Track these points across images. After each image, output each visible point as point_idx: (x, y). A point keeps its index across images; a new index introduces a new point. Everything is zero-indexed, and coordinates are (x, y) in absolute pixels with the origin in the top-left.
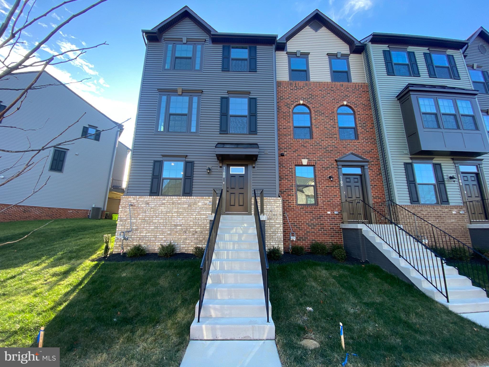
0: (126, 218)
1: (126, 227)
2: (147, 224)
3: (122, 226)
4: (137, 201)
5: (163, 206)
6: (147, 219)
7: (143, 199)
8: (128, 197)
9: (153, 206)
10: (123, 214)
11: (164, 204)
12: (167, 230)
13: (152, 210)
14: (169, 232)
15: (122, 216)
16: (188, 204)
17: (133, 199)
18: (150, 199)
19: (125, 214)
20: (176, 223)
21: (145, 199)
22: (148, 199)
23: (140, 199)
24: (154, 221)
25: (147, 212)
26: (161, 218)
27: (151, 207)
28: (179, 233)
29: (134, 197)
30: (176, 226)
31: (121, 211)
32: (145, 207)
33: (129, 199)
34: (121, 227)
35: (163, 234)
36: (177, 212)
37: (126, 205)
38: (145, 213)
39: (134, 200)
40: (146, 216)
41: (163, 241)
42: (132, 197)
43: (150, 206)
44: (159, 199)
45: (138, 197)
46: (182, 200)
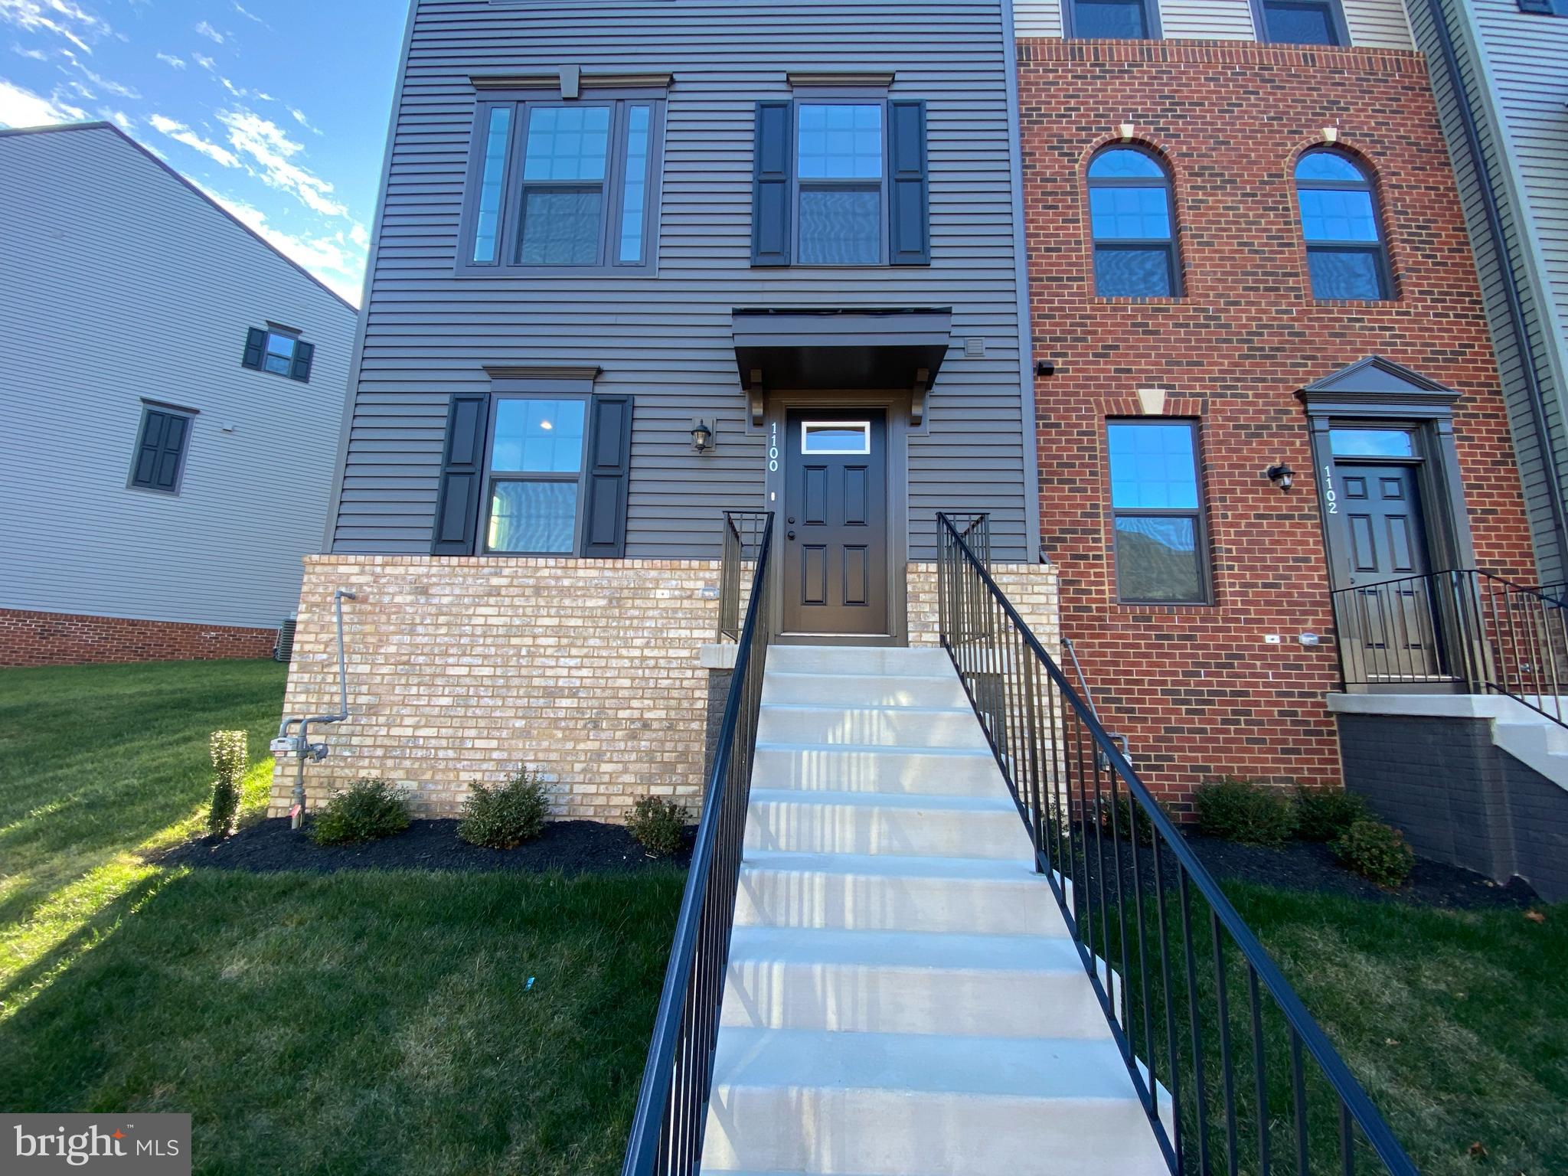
0: (325, 656)
1: (326, 698)
2: (419, 685)
3: (307, 692)
4: (377, 577)
5: (492, 600)
6: (421, 659)
7: (401, 570)
8: (333, 559)
9: (446, 600)
10: (312, 638)
11: (496, 592)
12: (511, 713)
13: (442, 619)
14: (520, 724)
15: (307, 647)
16: (607, 593)
17: (356, 569)
18: (434, 570)
19: (324, 637)
20: (551, 683)
21: (412, 570)
22: (423, 570)
23: (389, 570)
24: (450, 671)
25: (420, 629)
26: (485, 657)
27: (439, 606)
28: (564, 729)
29: (361, 558)
30: (552, 693)
31: (307, 623)
32: (411, 604)
33: (342, 569)
34: (302, 698)
35: (496, 734)
36: (558, 631)
37: (324, 596)
38: (412, 633)
39: (362, 573)
40: (417, 645)
41: (491, 766)
42: (352, 559)
43: (436, 601)
44: (473, 571)
45: (379, 559)
46: (581, 573)
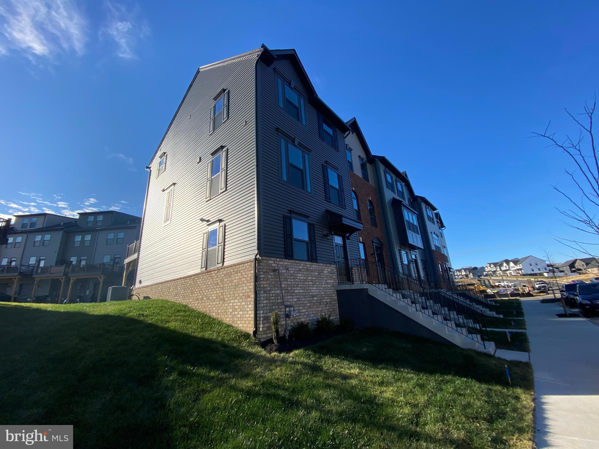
0: (269, 288)
1: (271, 301)
2: (290, 296)
3: (266, 300)
4: (278, 265)
5: (300, 272)
6: (290, 288)
7: (282, 263)
8: (268, 259)
9: (292, 272)
10: (265, 282)
11: (300, 270)
12: (307, 302)
13: (292, 277)
14: (309, 305)
15: (265, 286)
16: (318, 271)
17: (273, 262)
18: (289, 264)
19: (268, 282)
20: (312, 294)
21: (285, 263)
22: (287, 263)
23: (280, 263)
24: (296, 291)
25: (288, 280)
26: (301, 287)
27: (291, 273)
28: (316, 305)
29: (274, 259)
30: (313, 296)
31: (264, 278)
32: (285, 273)
33: (270, 262)
34: (265, 302)
35: (305, 308)
36: (312, 281)
37: (267, 269)
40: (288, 284)
41: (305, 316)
42: (272, 259)
44: (296, 264)
45: (278, 260)
46: (314, 266)
